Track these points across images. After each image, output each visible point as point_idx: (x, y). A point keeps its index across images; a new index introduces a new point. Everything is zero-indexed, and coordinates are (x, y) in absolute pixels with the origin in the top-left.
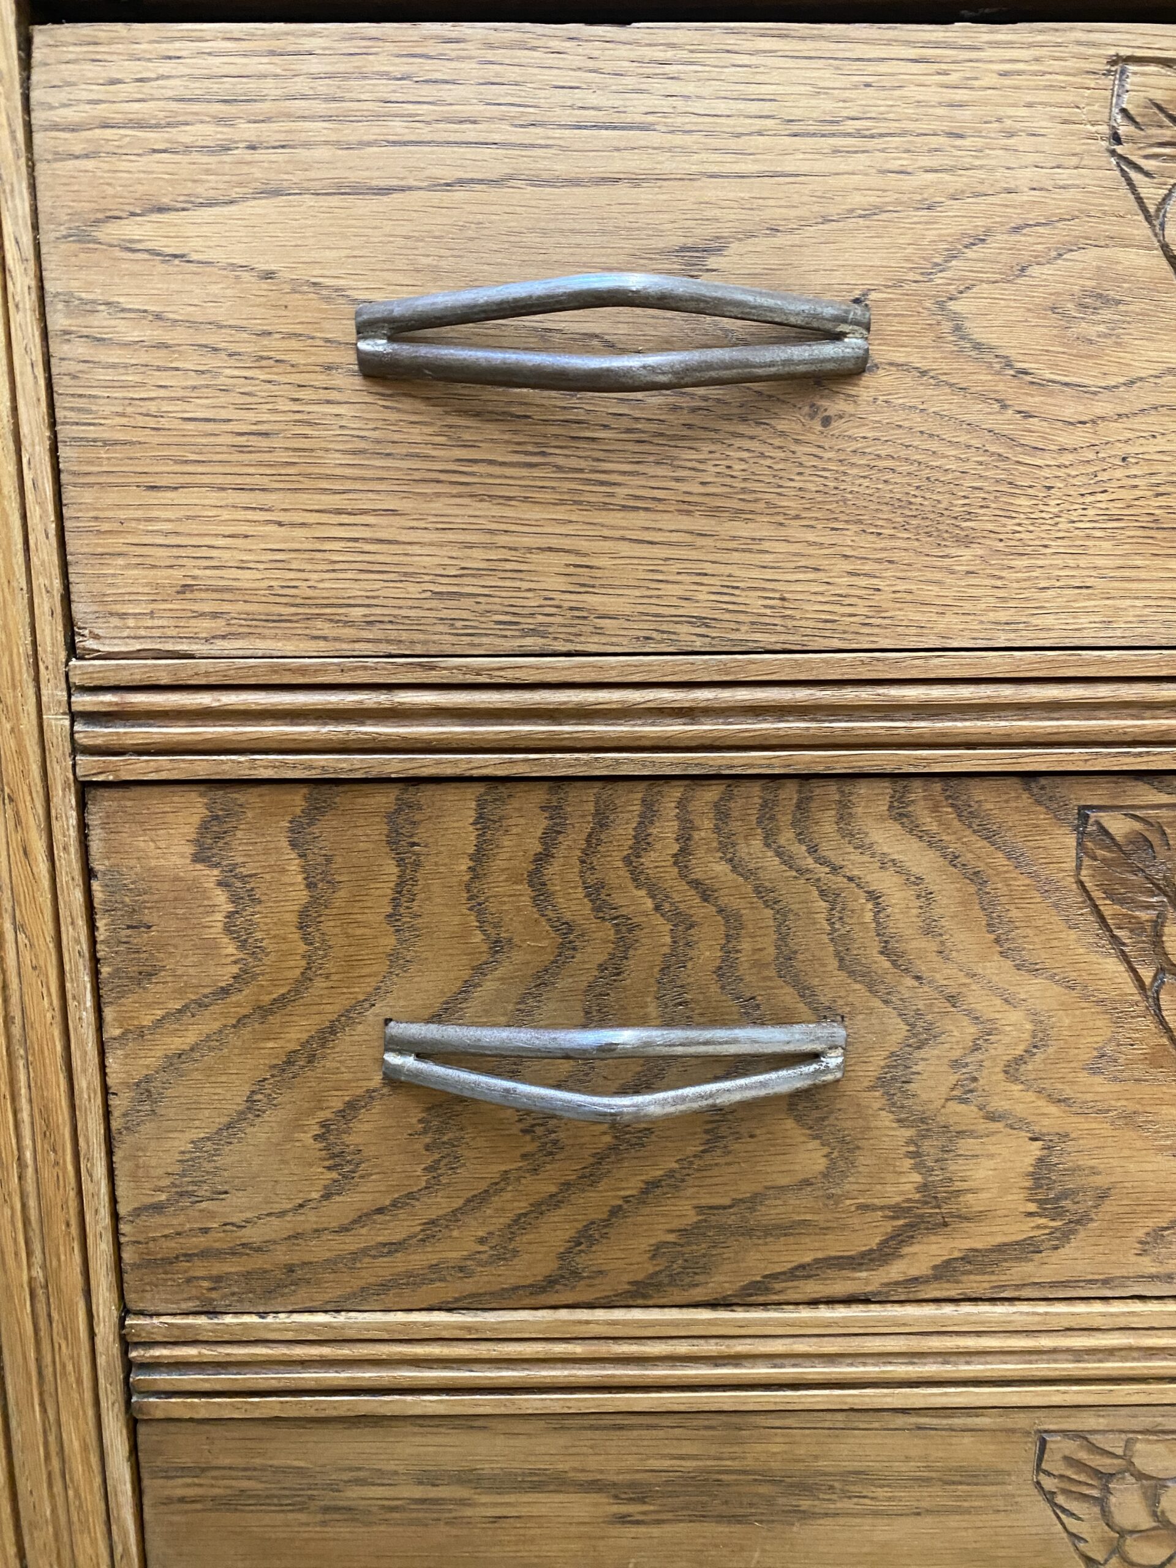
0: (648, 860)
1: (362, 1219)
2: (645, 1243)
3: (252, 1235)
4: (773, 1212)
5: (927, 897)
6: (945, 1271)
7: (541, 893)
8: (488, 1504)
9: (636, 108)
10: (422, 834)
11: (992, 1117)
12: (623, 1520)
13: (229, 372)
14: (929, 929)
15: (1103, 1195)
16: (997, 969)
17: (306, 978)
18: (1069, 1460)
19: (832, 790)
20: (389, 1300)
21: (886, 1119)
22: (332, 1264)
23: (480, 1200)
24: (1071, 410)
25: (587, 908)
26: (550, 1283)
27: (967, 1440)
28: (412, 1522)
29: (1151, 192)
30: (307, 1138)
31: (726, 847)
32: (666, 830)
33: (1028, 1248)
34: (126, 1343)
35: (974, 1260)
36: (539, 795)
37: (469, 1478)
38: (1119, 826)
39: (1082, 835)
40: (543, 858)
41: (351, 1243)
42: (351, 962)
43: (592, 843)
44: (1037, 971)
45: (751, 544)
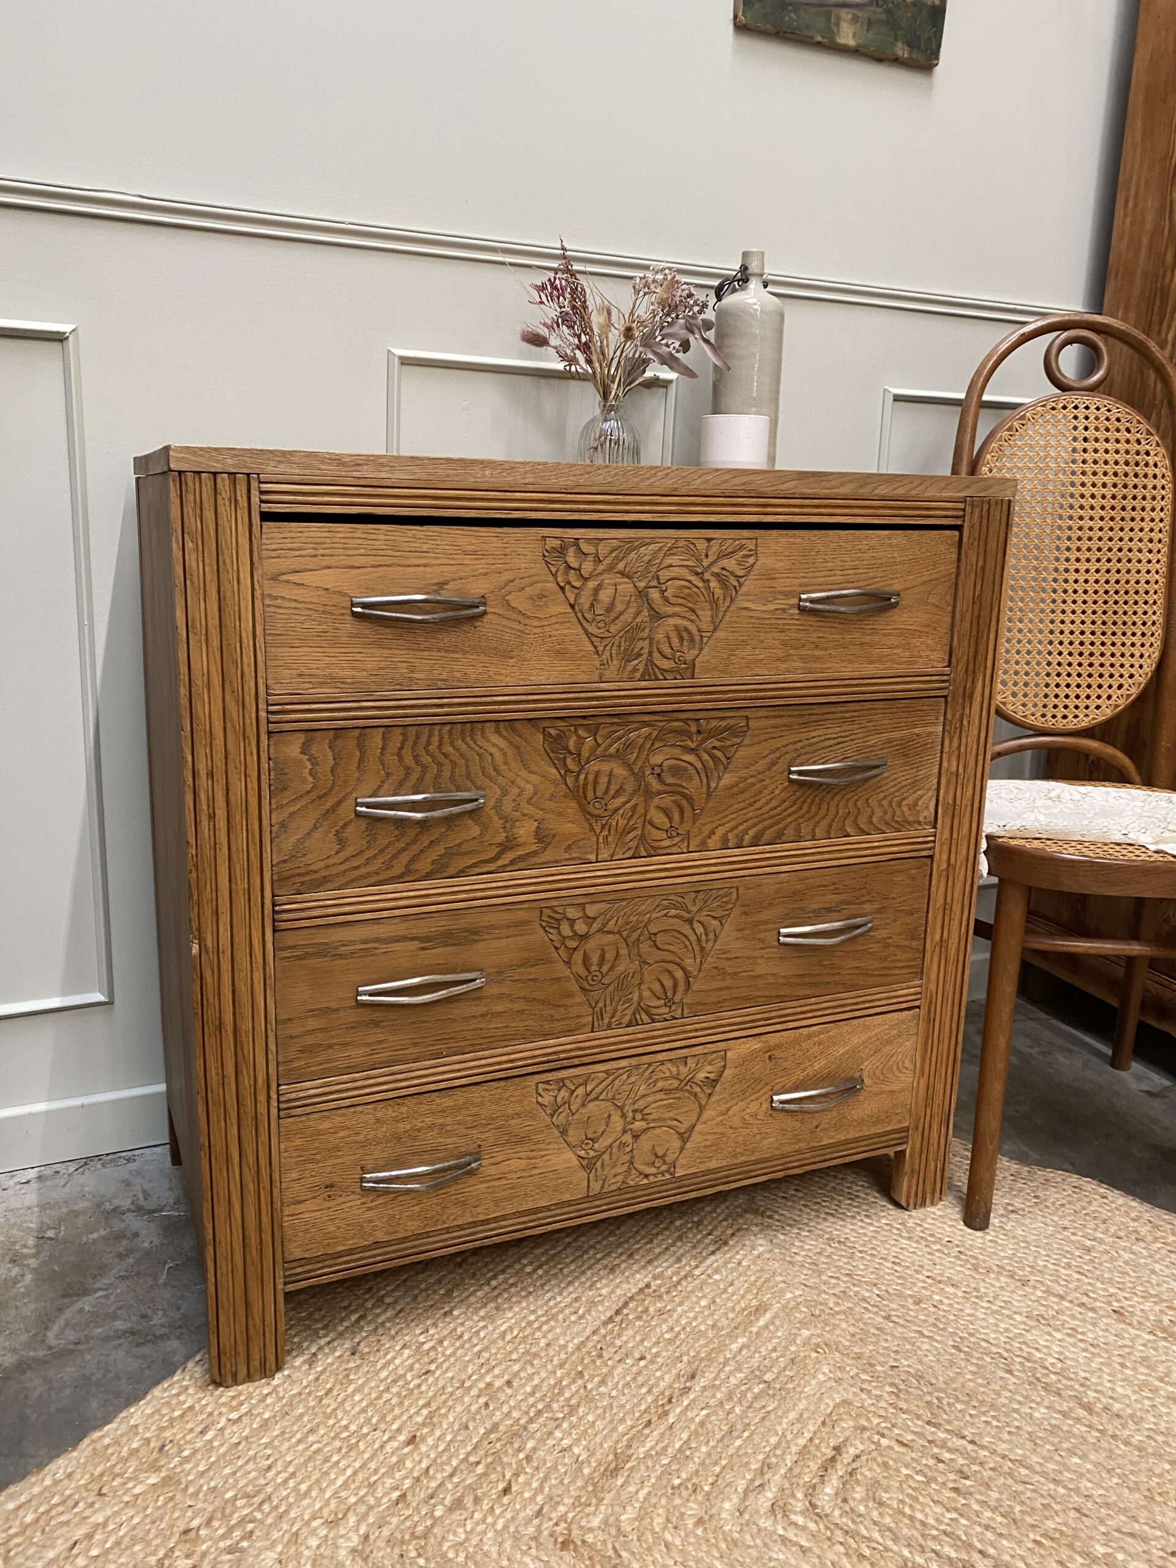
0: (431, 748)
1: (347, 860)
2: (430, 860)
3: (313, 868)
4: (466, 847)
5: (505, 754)
6: (513, 862)
7: (401, 758)
8: (383, 948)
9: (425, 547)
10: (366, 743)
11: (524, 815)
12: (423, 949)
13: (315, 615)
14: (506, 763)
16: (524, 773)
17: (333, 787)
18: (549, 916)
19: (479, 725)
20: (354, 885)
21: (496, 818)
22: (337, 875)
23: (382, 851)
24: (536, 623)
25: (413, 762)
26: (402, 875)
27: (521, 912)
28: (363, 957)
29: (553, 569)
30: (331, 835)
31: (452, 743)
32: (435, 739)
33: (535, 853)
34: (274, 905)
35: (521, 858)
36: (400, 730)
37: (376, 940)
38: (553, 732)
39: (544, 735)
40: (401, 748)
41: (343, 868)
42: (345, 782)
43: (415, 743)
44: (534, 773)
45: (456, 659)
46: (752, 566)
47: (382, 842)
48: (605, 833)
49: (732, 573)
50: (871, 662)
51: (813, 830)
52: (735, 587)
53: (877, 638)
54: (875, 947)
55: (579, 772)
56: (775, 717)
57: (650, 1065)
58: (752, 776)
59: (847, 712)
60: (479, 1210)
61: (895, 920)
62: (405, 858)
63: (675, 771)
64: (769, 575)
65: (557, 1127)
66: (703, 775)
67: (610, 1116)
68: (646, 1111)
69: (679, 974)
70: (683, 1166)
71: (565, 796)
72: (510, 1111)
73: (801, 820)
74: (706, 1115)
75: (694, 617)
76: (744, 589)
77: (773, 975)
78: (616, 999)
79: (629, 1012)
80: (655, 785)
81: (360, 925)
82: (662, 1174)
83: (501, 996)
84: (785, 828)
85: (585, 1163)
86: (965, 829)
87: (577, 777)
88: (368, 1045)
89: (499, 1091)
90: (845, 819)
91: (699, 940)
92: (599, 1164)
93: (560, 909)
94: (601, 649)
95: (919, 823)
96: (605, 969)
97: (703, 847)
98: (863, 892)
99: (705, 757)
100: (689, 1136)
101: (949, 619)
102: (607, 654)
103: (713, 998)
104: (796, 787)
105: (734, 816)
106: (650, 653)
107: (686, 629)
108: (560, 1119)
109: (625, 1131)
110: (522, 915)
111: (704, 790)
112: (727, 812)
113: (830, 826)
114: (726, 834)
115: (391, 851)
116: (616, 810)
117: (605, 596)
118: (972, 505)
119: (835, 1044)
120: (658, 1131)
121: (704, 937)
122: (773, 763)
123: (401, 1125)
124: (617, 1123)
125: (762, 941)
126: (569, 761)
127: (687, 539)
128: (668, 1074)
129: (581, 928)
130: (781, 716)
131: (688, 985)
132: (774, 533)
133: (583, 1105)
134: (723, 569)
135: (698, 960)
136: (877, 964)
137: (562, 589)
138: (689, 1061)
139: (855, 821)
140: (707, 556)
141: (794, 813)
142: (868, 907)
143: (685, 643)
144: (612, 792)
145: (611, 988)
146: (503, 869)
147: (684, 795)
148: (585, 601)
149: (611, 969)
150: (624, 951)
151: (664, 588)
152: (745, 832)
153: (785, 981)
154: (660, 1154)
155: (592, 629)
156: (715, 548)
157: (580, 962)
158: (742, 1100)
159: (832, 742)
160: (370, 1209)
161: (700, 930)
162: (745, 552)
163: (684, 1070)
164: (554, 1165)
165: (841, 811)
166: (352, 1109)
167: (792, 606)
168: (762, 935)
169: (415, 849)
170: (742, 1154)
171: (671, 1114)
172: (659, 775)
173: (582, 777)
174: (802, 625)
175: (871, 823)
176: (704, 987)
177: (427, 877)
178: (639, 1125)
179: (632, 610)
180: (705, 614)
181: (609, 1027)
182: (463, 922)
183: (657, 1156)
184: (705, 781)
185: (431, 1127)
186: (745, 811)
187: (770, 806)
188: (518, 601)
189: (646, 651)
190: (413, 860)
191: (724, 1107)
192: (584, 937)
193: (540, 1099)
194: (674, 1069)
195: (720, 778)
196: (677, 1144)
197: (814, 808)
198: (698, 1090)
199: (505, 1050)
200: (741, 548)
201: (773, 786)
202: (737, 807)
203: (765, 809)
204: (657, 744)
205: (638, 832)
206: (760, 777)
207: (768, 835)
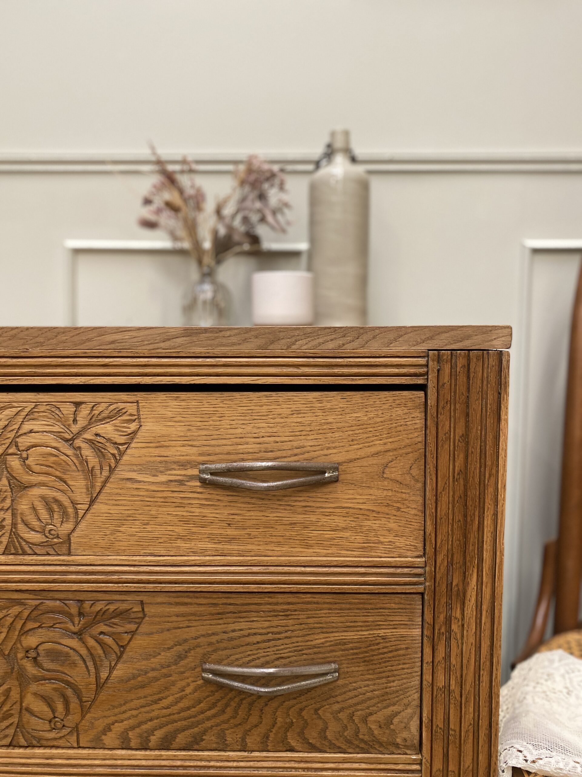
46: (135, 433)
49: (109, 440)
50: (308, 546)
51: (243, 739)
52: (113, 455)
53: (313, 518)
56: (177, 604)
58: (153, 670)
59: (277, 604)
63: (55, 655)
64: (157, 443)
66: (90, 664)
73: (226, 726)
75: (65, 488)
76: (125, 458)
80: (31, 669)
84: (205, 732)
86: (468, 762)
90: (287, 730)
95: (397, 746)
97: (96, 745)
99: (91, 642)
101: (420, 499)
105: (134, 712)
106: (14, 525)
107: (56, 501)
111: (93, 679)
112: (124, 708)
113: (267, 736)
114: (126, 731)
118: (439, 359)
122: (180, 657)
127: (49, 403)
130: (186, 604)
132: (161, 396)
134: (97, 435)
139: (301, 734)
140: (75, 421)
141: (214, 716)
143: (56, 516)
147: (68, 683)
151: (24, 455)
152: (152, 732)
156: (84, 411)
159: (259, 638)
162: (125, 417)
165: (279, 720)
167: (192, 478)
172: (35, 659)
174: (206, 499)
175: (325, 738)
180: (77, 484)
184: (92, 671)
186: (147, 709)
187: (181, 705)
189: (8, 522)
195: (112, 669)
197: (241, 713)
200: (119, 412)
201: (183, 683)
202: (137, 703)
203: (175, 709)
204: (30, 625)
205: (15, 719)
206: (164, 671)
207: (181, 739)
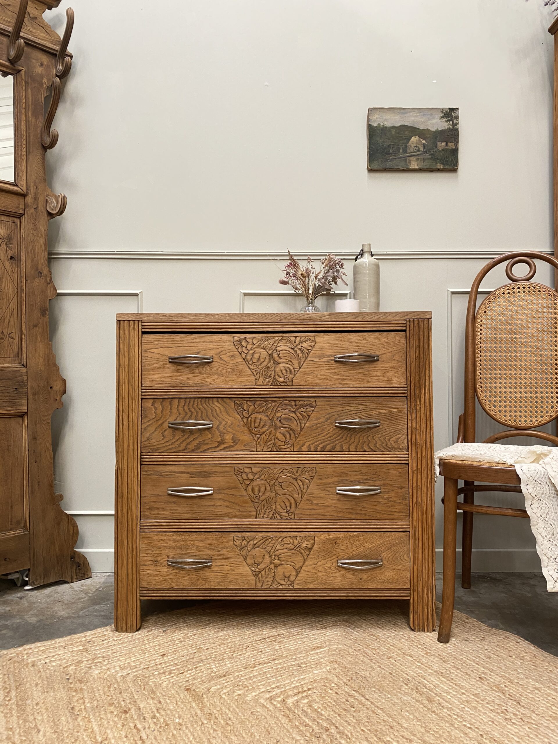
0: (194, 406)
1: (166, 442)
2: (194, 445)
3: (154, 444)
4: (206, 442)
5: (220, 409)
6: (224, 449)
7: (184, 409)
8: (177, 475)
9: (193, 341)
10: (173, 403)
11: (228, 432)
12: (191, 477)
13: (157, 362)
14: (221, 413)
15: (239, 440)
16: (227, 416)
17: (161, 417)
18: (237, 470)
19: (211, 399)
20: (169, 451)
21: (217, 432)
22: (162, 447)
23: (177, 440)
24: (231, 365)
25: (188, 410)
26: (184, 449)
28: (169, 477)
29: (237, 347)
30: (161, 433)
31: (201, 404)
32: (196, 403)
33: (232, 446)
34: (141, 456)
35: (227, 447)
36: (184, 399)
37: (175, 472)
38: (238, 402)
39: (235, 403)
40: (184, 406)
41: (164, 445)
42: (166, 416)
43: (189, 404)
44: (231, 416)
45: (203, 377)
46: (314, 346)
47: (177, 437)
48: (259, 440)
49: (305, 348)
50: (369, 382)
51: (349, 447)
52: (307, 353)
53: (371, 373)
54: (384, 501)
55: (248, 418)
56: (326, 401)
57: (281, 537)
58: (319, 424)
59: (359, 400)
60: (212, 583)
61: (392, 490)
62: (185, 444)
63: (287, 419)
64: (321, 349)
65: (242, 556)
66: (298, 422)
67: (264, 555)
68: (280, 556)
69: (292, 501)
70: (297, 584)
71: (243, 426)
72: (223, 545)
73: (343, 443)
74: (306, 563)
75: (291, 363)
76: (311, 354)
77: (335, 507)
78: (266, 507)
79: (272, 513)
80: (279, 424)
81: (169, 466)
82: (288, 585)
83: (220, 499)
84: (336, 445)
85: (254, 573)
86: (424, 453)
87: (248, 419)
88: (171, 510)
89: (219, 536)
90: (363, 444)
91: (300, 487)
92: (260, 575)
93: (242, 468)
94: (255, 374)
95: (400, 449)
96: (261, 494)
97: (300, 450)
98: (375, 476)
99: (299, 415)
100: (300, 571)
101: (405, 366)
102: (258, 376)
103: (308, 512)
104: (339, 429)
105: (312, 439)
106: (274, 376)
107: (288, 368)
108: (244, 552)
109: (271, 563)
110: (228, 469)
111: (299, 427)
112: (309, 437)
113: (357, 446)
114: (310, 445)
115: (180, 441)
116: (264, 433)
117: (256, 356)
118: (410, 322)
119: (367, 542)
120: (286, 566)
121: (302, 487)
122: (328, 419)
123: (182, 543)
124: (267, 559)
125: (329, 491)
126: (244, 413)
127: (287, 337)
128: (289, 542)
129: (251, 476)
130: (330, 401)
131: (296, 506)
132: (322, 334)
133: (253, 549)
134: (302, 347)
135: (300, 496)
136: (385, 509)
137: (240, 354)
138: (298, 538)
139: (368, 445)
140: (295, 342)
141: (339, 439)
142: (378, 483)
143: (288, 373)
144: (261, 426)
145: (264, 502)
146: (220, 451)
147: (291, 429)
148: (249, 358)
149: (264, 494)
150: (268, 488)
151: (279, 353)
152: (318, 445)
153: (341, 510)
154: (287, 576)
155: (252, 367)
156: (298, 339)
157: (250, 490)
158: (324, 560)
159: (354, 412)
160: (171, 574)
161: (300, 483)
162: (311, 341)
163: (296, 542)
164: (242, 571)
165: (361, 440)
166: (165, 533)
167: (332, 360)
168: (329, 489)
169: (188, 441)
170: (325, 584)
171: (291, 560)
172: (280, 420)
173: (249, 419)
174: (336, 367)
175: (376, 447)
176: (303, 507)
177: (193, 451)
178: (276, 562)
179: (267, 361)
180: (296, 362)
181: (263, 518)
182: (206, 469)
183: (285, 576)
184: (299, 424)
185: (193, 546)
186: (317, 437)
187: (328, 436)
188: (224, 357)
189: (273, 375)
190: (188, 444)
191: (315, 561)
192: (252, 480)
193: (235, 543)
194: (291, 540)
195: (305, 423)
196: (294, 573)
197: (348, 439)
198: (303, 551)
199: (221, 520)
200: (309, 339)
201: (329, 428)
202: (314, 435)
203: (326, 437)
204: (279, 409)
205: (273, 442)
206: (323, 424)
207: (328, 448)
